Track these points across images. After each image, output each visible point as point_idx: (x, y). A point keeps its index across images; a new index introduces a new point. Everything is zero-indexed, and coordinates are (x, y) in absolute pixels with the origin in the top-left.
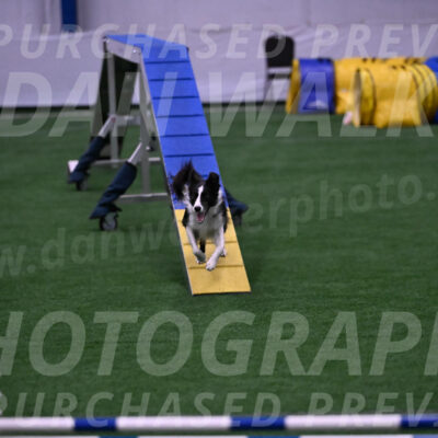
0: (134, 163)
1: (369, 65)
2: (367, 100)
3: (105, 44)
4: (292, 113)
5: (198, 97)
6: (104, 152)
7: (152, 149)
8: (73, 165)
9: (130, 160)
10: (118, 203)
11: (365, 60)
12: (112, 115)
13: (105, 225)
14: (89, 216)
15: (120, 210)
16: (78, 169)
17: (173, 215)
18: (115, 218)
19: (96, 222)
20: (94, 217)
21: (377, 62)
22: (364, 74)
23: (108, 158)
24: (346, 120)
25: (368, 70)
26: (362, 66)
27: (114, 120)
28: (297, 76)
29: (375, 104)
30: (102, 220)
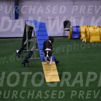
0: (32, 51)
1: (88, 28)
2: (88, 36)
3: (25, 22)
4: (70, 39)
5: (48, 35)
6: (25, 48)
7: (37, 48)
8: (18, 51)
9: (31, 50)
10: (28, 60)
11: (87, 27)
12: (27, 39)
13: (25, 66)
14: (21, 63)
15: (29, 62)
16: (19, 52)
17: (41, 63)
18: (28, 64)
19: (23, 65)
20: (23, 64)
21: (90, 27)
22: (87, 30)
23: (26, 50)
24: (83, 41)
25: (88, 29)
26: (87, 28)
27: (27, 41)
28: (71, 30)
29: (90, 37)
30: (25, 64)
